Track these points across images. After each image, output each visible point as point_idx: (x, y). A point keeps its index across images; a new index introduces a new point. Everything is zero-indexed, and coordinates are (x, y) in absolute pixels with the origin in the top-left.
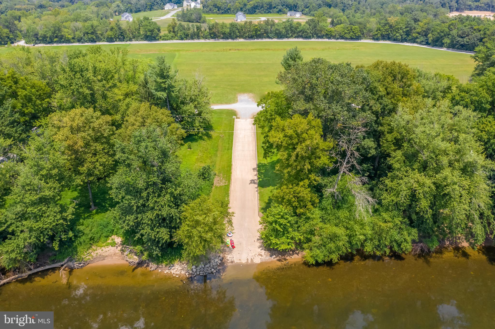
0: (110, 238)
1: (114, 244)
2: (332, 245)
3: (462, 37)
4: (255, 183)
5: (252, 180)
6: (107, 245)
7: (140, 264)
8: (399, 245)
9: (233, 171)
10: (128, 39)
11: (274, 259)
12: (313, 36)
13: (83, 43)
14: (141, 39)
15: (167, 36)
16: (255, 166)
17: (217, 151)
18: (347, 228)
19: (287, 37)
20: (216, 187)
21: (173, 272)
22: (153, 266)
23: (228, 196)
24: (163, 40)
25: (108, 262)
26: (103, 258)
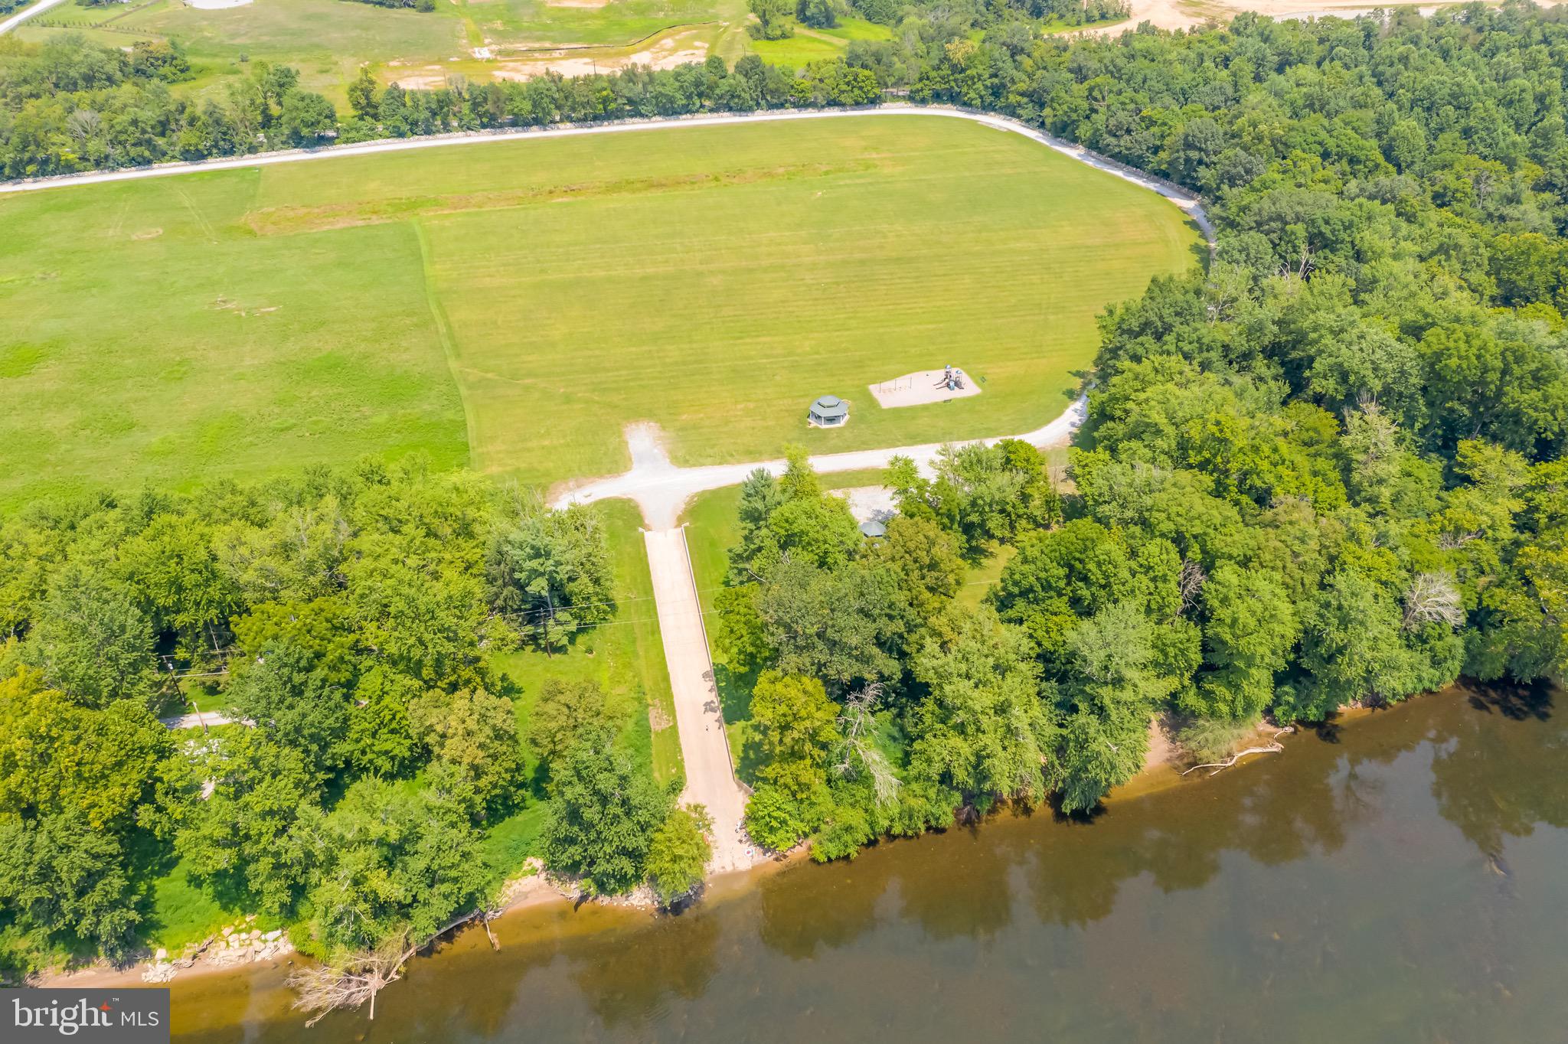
0: (526, 863)
1: (534, 872)
2: (847, 838)
3: (1115, 136)
4: (713, 710)
5: (706, 704)
6: (525, 874)
7: (584, 898)
8: (937, 819)
9: (675, 690)
10: (244, 148)
11: (769, 858)
12: (758, 104)
13: (113, 170)
14: (283, 143)
15: (358, 130)
16: (707, 668)
17: (634, 641)
18: (866, 811)
19: (689, 112)
20: (657, 734)
21: (635, 903)
22: (604, 900)
23: (680, 751)
24: (347, 141)
25: (533, 901)
26: (526, 895)
